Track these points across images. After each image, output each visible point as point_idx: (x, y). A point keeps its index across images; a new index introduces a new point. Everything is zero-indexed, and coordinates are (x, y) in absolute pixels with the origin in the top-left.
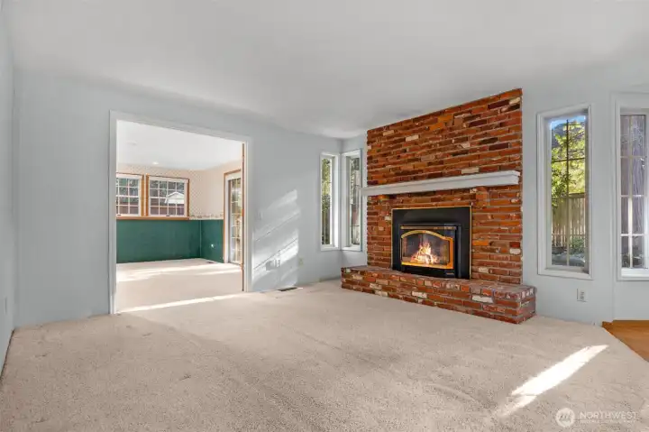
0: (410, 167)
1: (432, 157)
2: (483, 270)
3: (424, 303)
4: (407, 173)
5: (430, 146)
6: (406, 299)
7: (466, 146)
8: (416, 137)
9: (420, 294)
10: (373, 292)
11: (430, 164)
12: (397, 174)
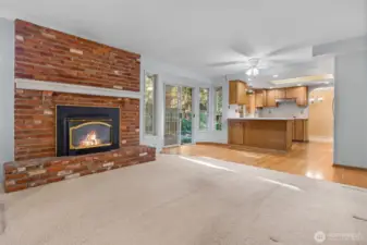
0: (74, 73)
1: (94, 72)
2: (124, 142)
3: (113, 168)
4: (70, 77)
5: (92, 64)
6: (99, 171)
7: (116, 72)
8: (80, 52)
9: (109, 164)
10: (62, 178)
11: (92, 76)
12: (62, 76)
